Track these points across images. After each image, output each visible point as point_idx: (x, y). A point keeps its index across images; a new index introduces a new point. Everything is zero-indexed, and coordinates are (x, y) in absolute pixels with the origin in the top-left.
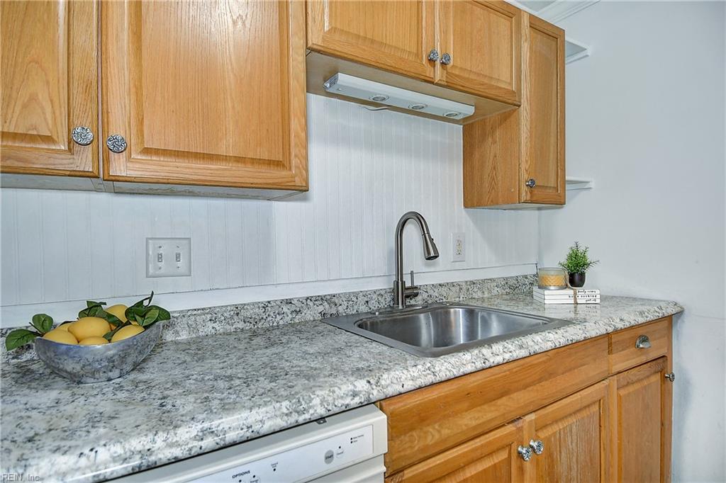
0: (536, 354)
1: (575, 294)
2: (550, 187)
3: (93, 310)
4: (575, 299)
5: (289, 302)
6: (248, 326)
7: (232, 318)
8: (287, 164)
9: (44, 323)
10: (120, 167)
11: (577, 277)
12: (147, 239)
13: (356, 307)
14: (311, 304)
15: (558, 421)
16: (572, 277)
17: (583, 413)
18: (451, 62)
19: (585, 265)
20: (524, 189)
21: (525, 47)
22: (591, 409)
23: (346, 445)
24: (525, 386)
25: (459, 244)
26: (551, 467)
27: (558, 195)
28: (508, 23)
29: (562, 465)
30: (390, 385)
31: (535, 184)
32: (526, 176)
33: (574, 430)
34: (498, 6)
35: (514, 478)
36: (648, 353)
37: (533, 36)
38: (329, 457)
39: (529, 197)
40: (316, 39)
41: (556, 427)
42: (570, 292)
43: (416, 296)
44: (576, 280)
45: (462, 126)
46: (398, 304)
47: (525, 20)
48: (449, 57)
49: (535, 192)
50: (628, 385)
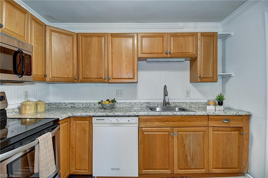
0: (175, 115)
1: (215, 107)
2: (210, 77)
3: (108, 100)
4: (215, 109)
8: (134, 78)
9: (102, 101)
10: (110, 81)
11: (221, 103)
12: (117, 90)
13: (155, 105)
15: (185, 132)
16: (219, 103)
17: (196, 133)
18: (172, 52)
19: (223, 99)
20: (198, 78)
21: (199, 42)
22: (200, 133)
23: (131, 120)
24: (173, 121)
25: (188, 92)
26: (183, 140)
27: (213, 80)
28: (192, 38)
29: (187, 142)
30: (140, 114)
31: (202, 77)
32: (199, 75)
33: (192, 135)
34: (188, 34)
35: (170, 139)
36: (230, 124)
37: (203, 38)
38: (129, 121)
39: (200, 80)
40: (139, 56)
41: (185, 133)
42: (214, 106)
43: (169, 104)
44: (220, 103)
45: (189, 61)
46: (164, 105)
47: (199, 35)
48: (171, 52)
49: (203, 79)
50: (218, 131)
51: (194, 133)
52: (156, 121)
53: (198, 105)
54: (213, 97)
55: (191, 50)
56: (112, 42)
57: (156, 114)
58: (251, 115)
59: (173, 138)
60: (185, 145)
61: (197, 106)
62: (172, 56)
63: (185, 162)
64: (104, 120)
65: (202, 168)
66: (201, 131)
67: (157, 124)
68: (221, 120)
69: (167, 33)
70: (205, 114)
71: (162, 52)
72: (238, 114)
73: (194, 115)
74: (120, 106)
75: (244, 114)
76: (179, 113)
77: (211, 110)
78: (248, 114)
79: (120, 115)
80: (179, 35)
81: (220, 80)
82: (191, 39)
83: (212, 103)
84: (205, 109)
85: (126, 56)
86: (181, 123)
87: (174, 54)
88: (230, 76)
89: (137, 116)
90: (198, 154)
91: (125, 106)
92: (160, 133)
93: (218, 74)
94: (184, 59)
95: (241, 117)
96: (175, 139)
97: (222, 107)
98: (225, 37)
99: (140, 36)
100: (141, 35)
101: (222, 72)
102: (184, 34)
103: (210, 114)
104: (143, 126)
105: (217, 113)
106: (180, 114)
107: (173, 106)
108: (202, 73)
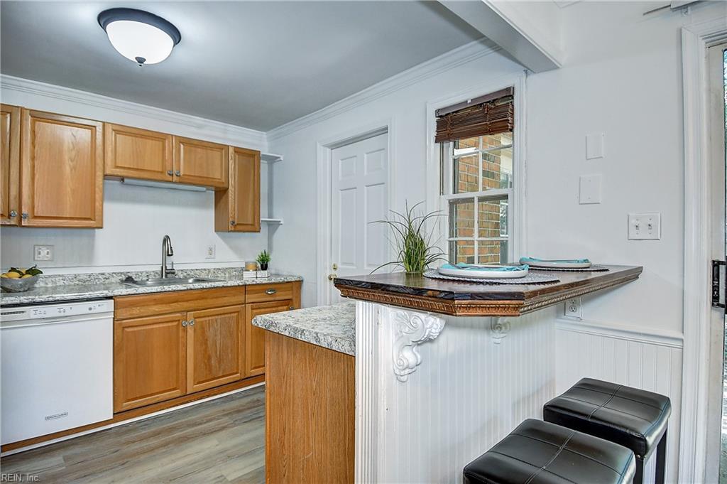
0: (191, 289)
2: (248, 224)
3: (13, 270)
4: (256, 275)
5: (103, 274)
6: (81, 283)
7: (72, 279)
14: (114, 275)
15: (208, 316)
16: (262, 266)
17: (226, 315)
18: (182, 173)
19: (267, 260)
20: (230, 225)
21: (231, 162)
22: (232, 315)
23: (97, 307)
24: (187, 301)
25: (211, 249)
26: (203, 332)
27: (254, 228)
28: (219, 153)
29: (210, 334)
30: (116, 292)
31: (236, 223)
32: (231, 220)
33: (219, 321)
34: (213, 146)
35: (181, 334)
36: (276, 296)
37: (237, 156)
38: (90, 309)
39: (233, 229)
40: (108, 172)
41: (207, 319)
42: (255, 272)
43: (174, 273)
44: (264, 267)
45: (214, 192)
46: (162, 276)
47: (231, 150)
48: (179, 172)
49: (238, 227)
50: (260, 308)
51: (223, 316)
52: (153, 303)
53: (230, 273)
54: (254, 258)
55: (217, 175)
56: (34, 132)
57: (153, 291)
58: (302, 281)
59: (185, 330)
60: (207, 340)
61: (227, 275)
62: (181, 180)
63: (206, 368)
64: (23, 312)
65: (235, 371)
66: (235, 312)
67: (156, 309)
68: (264, 291)
69: (172, 135)
70: (241, 284)
71: (160, 170)
72: (286, 280)
73: (223, 286)
74: (47, 284)
75: (293, 280)
76: (197, 286)
77: (250, 277)
78: (298, 279)
79: (68, 298)
80: (195, 143)
81: (264, 229)
82: (217, 154)
83: (251, 266)
84: (241, 277)
85: (73, 168)
86: (201, 303)
87: (187, 177)
88: (278, 223)
89: (110, 298)
90: (229, 351)
91: (61, 283)
92: (161, 325)
93: (261, 219)
94: (204, 189)
95: (291, 285)
96: (190, 332)
97: (266, 272)
98: (272, 160)
99: (110, 130)
100: (114, 128)
101: (267, 216)
102: (205, 144)
103: (248, 283)
104: (125, 316)
105: (258, 281)
106: (199, 287)
107: (181, 276)
108: (236, 217)
